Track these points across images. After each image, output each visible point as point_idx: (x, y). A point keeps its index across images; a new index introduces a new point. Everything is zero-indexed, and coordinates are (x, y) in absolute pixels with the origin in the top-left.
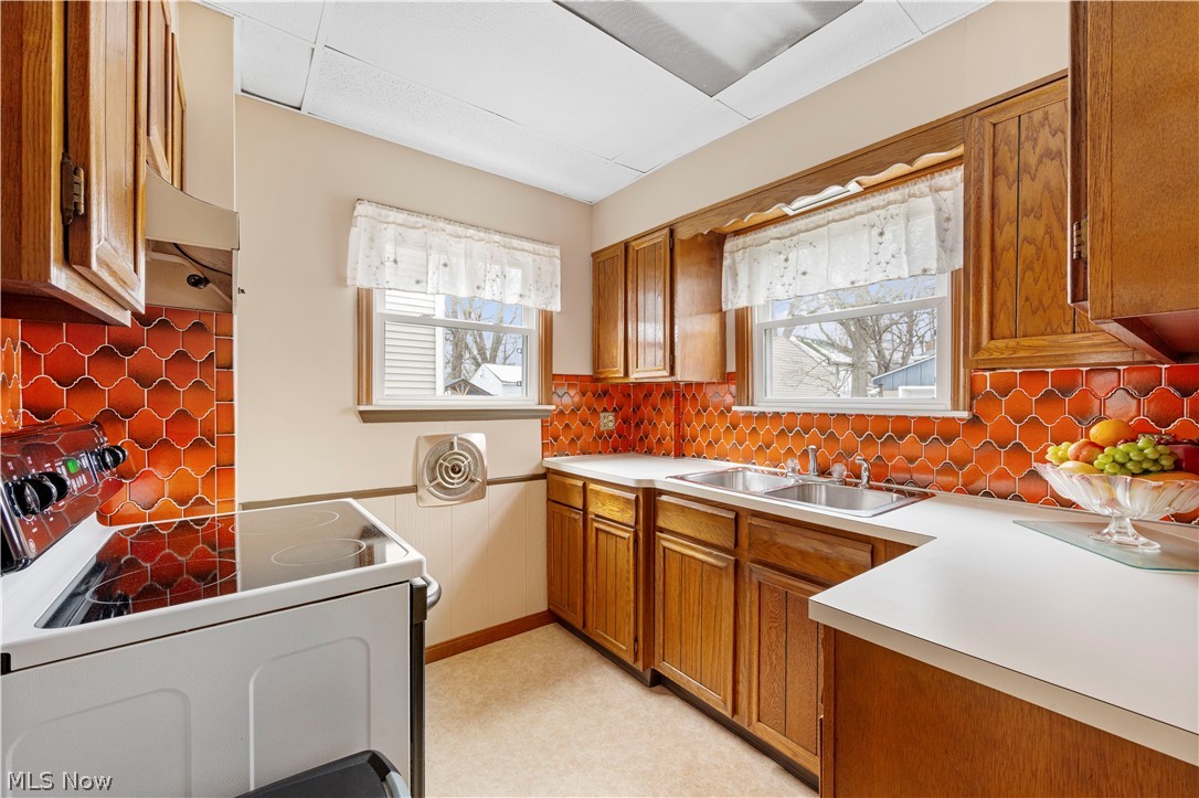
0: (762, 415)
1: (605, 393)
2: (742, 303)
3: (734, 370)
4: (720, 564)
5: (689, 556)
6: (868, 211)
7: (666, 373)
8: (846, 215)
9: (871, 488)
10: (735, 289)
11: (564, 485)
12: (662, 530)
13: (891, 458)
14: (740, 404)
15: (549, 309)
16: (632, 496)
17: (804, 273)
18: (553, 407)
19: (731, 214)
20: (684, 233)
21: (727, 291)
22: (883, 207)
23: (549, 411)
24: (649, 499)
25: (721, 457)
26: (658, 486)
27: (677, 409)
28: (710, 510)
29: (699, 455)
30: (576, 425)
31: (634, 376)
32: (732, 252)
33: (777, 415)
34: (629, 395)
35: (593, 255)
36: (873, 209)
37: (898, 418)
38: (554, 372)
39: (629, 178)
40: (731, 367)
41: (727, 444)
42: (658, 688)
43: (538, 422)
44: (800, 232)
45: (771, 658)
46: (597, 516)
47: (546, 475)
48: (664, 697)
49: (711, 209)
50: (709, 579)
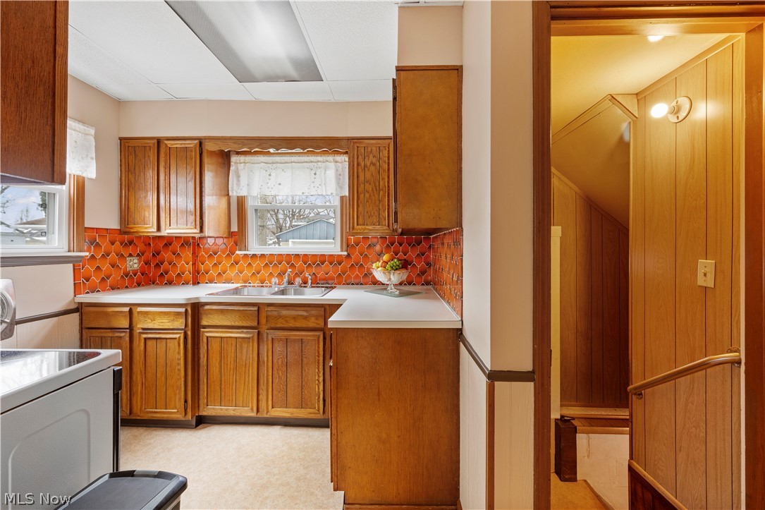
0: (254, 256)
1: (131, 242)
2: (243, 193)
3: (236, 230)
4: (248, 336)
5: (227, 337)
6: (309, 162)
7: (197, 230)
8: (300, 161)
9: (312, 287)
10: (238, 184)
11: (106, 314)
12: (205, 327)
13: (318, 273)
14: (240, 250)
15: (84, 175)
16: (183, 310)
17: (280, 184)
18: (87, 254)
19: (243, 145)
20: (209, 146)
21: (233, 184)
22: (316, 162)
23: (82, 257)
24: (196, 310)
25: (228, 281)
26: (203, 300)
27: (194, 253)
28: (242, 308)
29: (211, 281)
30: (106, 267)
31: (166, 232)
32: (236, 163)
33: (263, 256)
34: (150, 244)
35: (121, 139)
36: (312, 162)
37: (321, 255)
38: (86, 226)
39: (163, 96)
40: (234, 228)
41: (232, 273)
42: (200, 426)
43: (71, 266)
44: (277, 163)
45: (279, 374)
46: (144, 329)
47: (79, 309)
48: (205, 429)
49: (231, 138)
50: (241, 347)
